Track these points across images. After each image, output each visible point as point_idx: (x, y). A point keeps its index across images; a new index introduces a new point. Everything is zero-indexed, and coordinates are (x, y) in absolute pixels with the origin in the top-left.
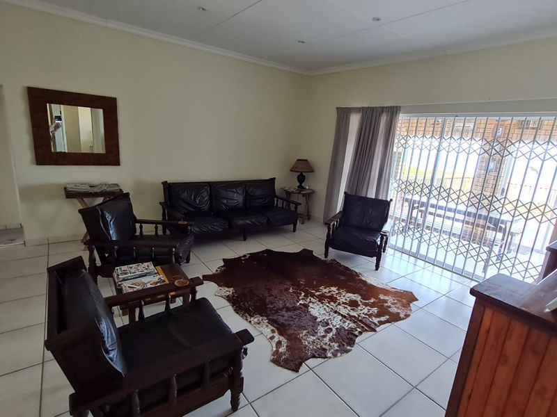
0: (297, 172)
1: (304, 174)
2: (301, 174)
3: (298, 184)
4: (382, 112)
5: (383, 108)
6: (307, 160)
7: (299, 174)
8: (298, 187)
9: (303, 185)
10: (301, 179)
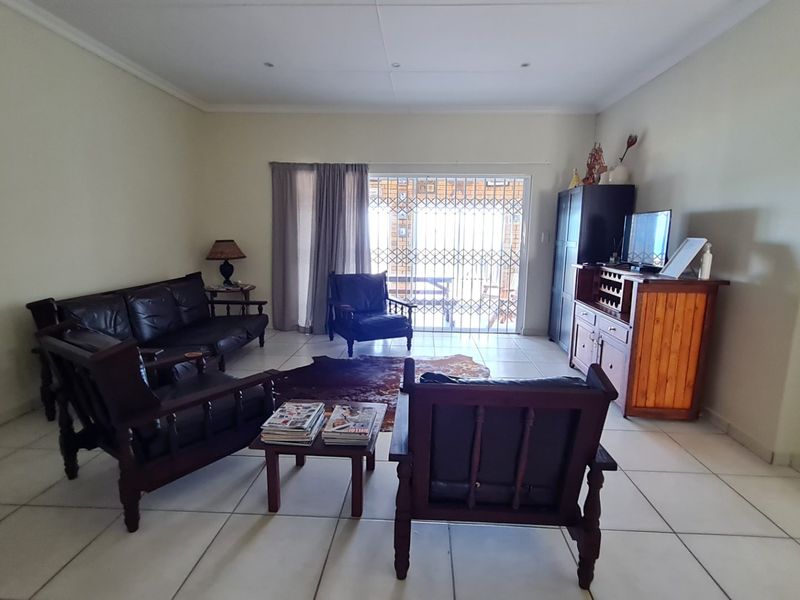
0: (218, 259)
1: (229, 261)
2: (226, 262)
3: (224, 279)
4: (347, 170)
5: (347, 165)
6: (233, 241)
7: (222, 262)
8: (225, 283)
9: (231, 279)
10: (227, 271)
